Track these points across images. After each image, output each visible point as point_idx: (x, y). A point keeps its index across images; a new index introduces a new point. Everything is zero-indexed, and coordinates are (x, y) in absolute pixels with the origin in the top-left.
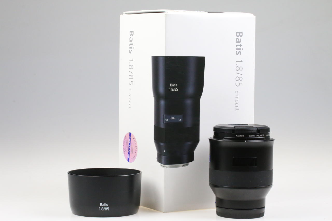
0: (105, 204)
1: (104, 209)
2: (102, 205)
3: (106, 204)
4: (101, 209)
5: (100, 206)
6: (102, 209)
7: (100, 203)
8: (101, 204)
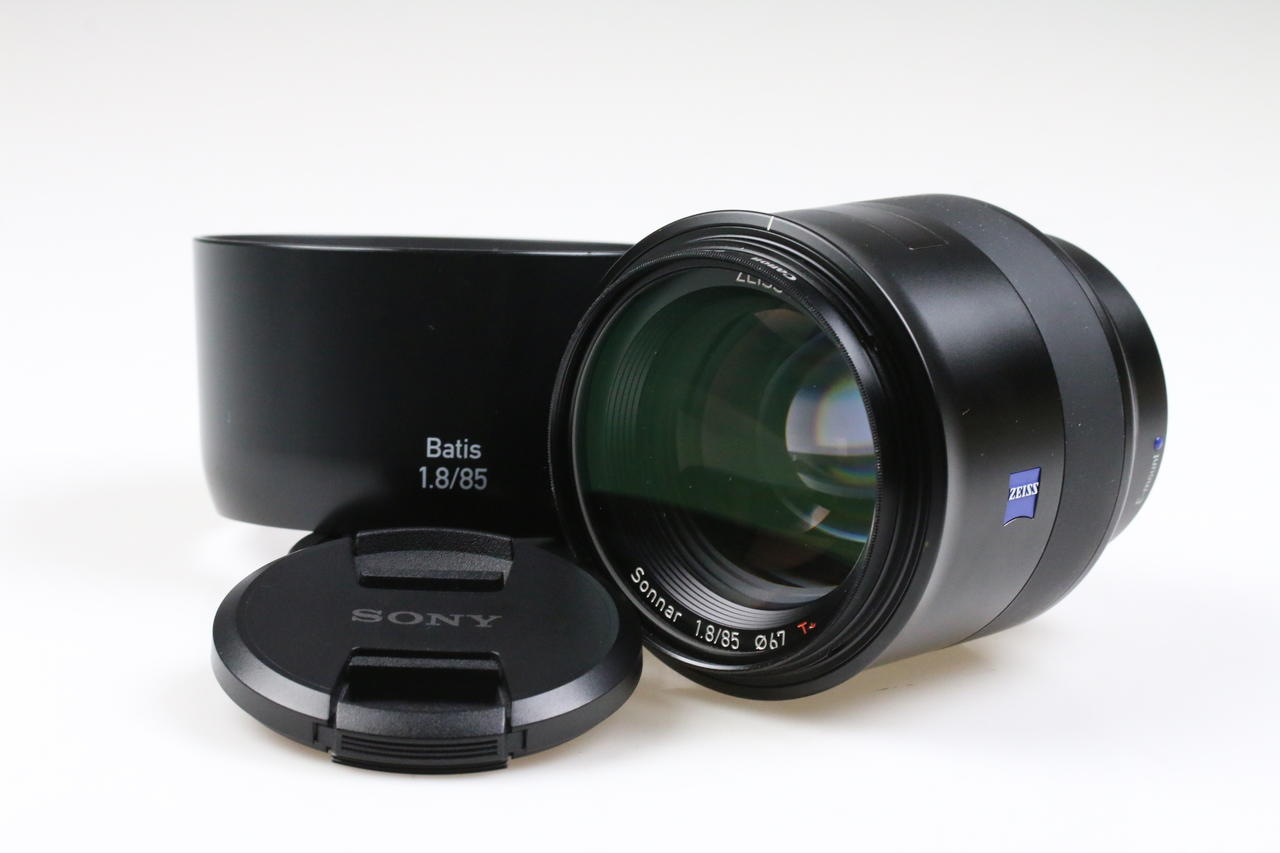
0: (459, 445)
1: (450, 478)
2: (442, 448)
3: (470, 445)
4: (431, 478)
5: (429, 455)
6: (439, 477)
7: (429, 440)
8: (434, 443)
